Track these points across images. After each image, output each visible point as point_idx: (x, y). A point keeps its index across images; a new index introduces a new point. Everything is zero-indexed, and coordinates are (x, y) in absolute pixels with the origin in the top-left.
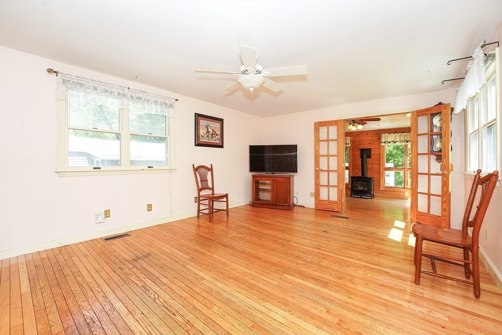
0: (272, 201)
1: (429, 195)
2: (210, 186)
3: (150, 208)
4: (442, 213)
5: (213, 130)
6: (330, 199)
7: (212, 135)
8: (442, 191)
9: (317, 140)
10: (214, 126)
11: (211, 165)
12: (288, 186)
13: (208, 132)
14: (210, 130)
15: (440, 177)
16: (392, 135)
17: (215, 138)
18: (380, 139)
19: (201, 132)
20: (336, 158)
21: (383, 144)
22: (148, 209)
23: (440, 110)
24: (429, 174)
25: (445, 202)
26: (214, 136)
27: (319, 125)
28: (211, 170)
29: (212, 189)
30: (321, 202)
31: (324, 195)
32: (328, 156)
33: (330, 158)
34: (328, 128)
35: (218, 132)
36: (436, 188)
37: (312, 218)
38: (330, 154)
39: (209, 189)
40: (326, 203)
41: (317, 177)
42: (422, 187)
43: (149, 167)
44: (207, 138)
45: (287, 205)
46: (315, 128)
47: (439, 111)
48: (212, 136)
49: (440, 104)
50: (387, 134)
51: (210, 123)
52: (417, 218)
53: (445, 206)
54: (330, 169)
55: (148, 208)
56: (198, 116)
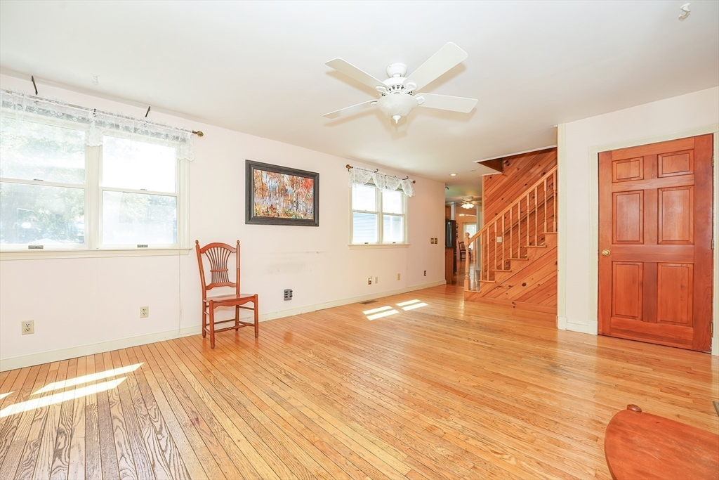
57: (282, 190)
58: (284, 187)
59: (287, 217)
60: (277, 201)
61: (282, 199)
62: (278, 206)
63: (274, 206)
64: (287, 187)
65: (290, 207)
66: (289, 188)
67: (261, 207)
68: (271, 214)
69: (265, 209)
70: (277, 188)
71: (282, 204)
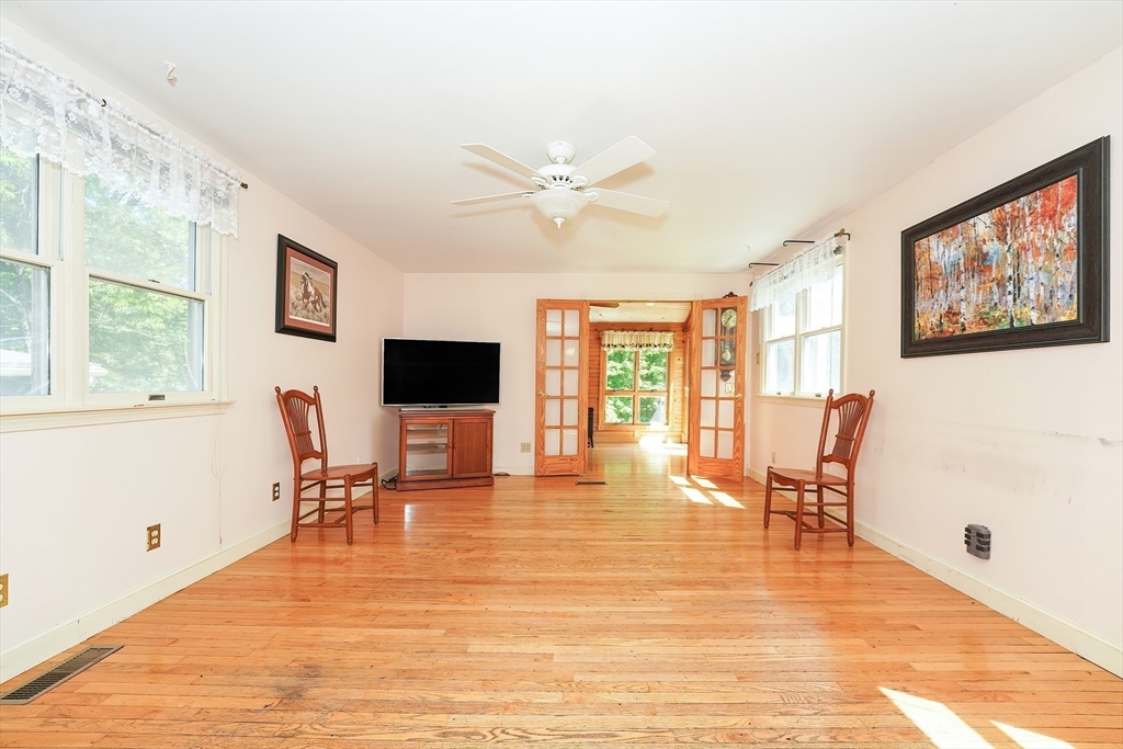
0: (450, 472)
1: (716, 429)
2: (317, 447)
3: (154, 535)
4: (734, 454)
5: (317, 293)
6: (564, 453)
7: (314, 303)
8: (735, 423)
9: (542, 337)
10: (318, 280)
11: (316, 389)
12: (489, 435)
13: (306, 295)
14: (310, 289)
15: (733, 402)
16: (619, 333)
17: (321, 314)
18: (599, 339)
19: (291, 292)
20: (576, 373)
21: (606, 349)
22: (150, 543)
23: (731, 302)
24: (717, 399)
25: (738, 437)
26: (318, 307)
27: (544, 306)
28: (315, 401)
29: (323, 456)
30: (548, 461)
31: (552, 448)
32: (562, 368)
33: (566, 372)
34: (563, 314)
35: (327, 299)
36: (727, 420)
37: (530, 494)
38: (566, 365)
39: (317, 455)
40: (556, 460)
41: (540, 411)
42: (707, 419)
43: (153, 398)
44: (304, 312)
45: (485, 474)
46: (538, 311)
47: (733, 305)
48: (315, 308)
49: (731, 294)
50: (612, 332)
51: (311, 270)
52: (699, 468)
53: (738, 443)
54: (565, 394)
55: (151, 538)
56: (285, 246)
57: (973, 259)
58: (979, 249)
59: (985, 329)
60: (963, 293)
61: (973, 284)
62: (963, 304)
63: (955, 309)
64: (985, 249)
65: (996, 298)
66: (992, 247)
67: (929, 317)
68: (948, 328)
69: (935, 320)
70: (962, 262)
71: (973, 296)
